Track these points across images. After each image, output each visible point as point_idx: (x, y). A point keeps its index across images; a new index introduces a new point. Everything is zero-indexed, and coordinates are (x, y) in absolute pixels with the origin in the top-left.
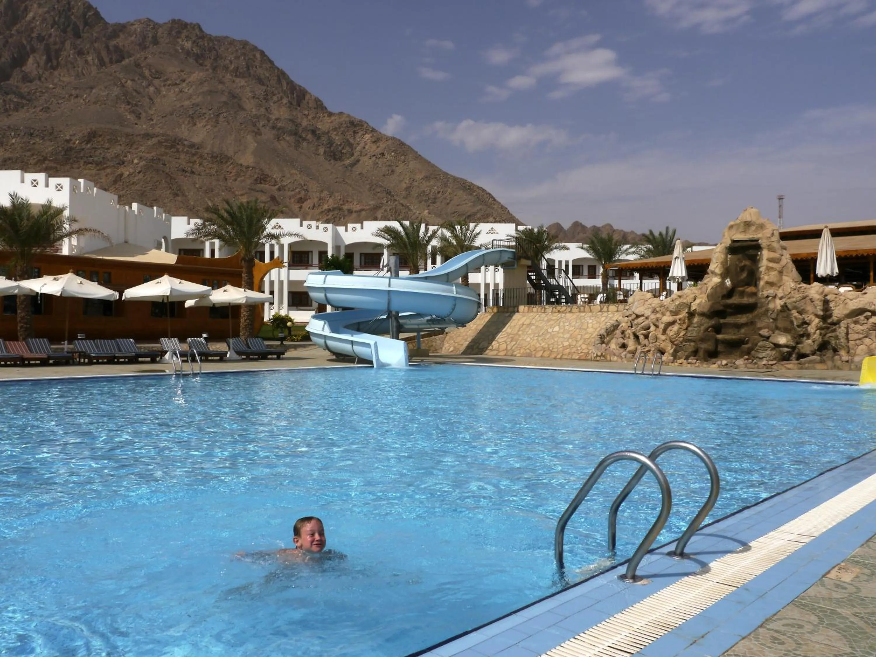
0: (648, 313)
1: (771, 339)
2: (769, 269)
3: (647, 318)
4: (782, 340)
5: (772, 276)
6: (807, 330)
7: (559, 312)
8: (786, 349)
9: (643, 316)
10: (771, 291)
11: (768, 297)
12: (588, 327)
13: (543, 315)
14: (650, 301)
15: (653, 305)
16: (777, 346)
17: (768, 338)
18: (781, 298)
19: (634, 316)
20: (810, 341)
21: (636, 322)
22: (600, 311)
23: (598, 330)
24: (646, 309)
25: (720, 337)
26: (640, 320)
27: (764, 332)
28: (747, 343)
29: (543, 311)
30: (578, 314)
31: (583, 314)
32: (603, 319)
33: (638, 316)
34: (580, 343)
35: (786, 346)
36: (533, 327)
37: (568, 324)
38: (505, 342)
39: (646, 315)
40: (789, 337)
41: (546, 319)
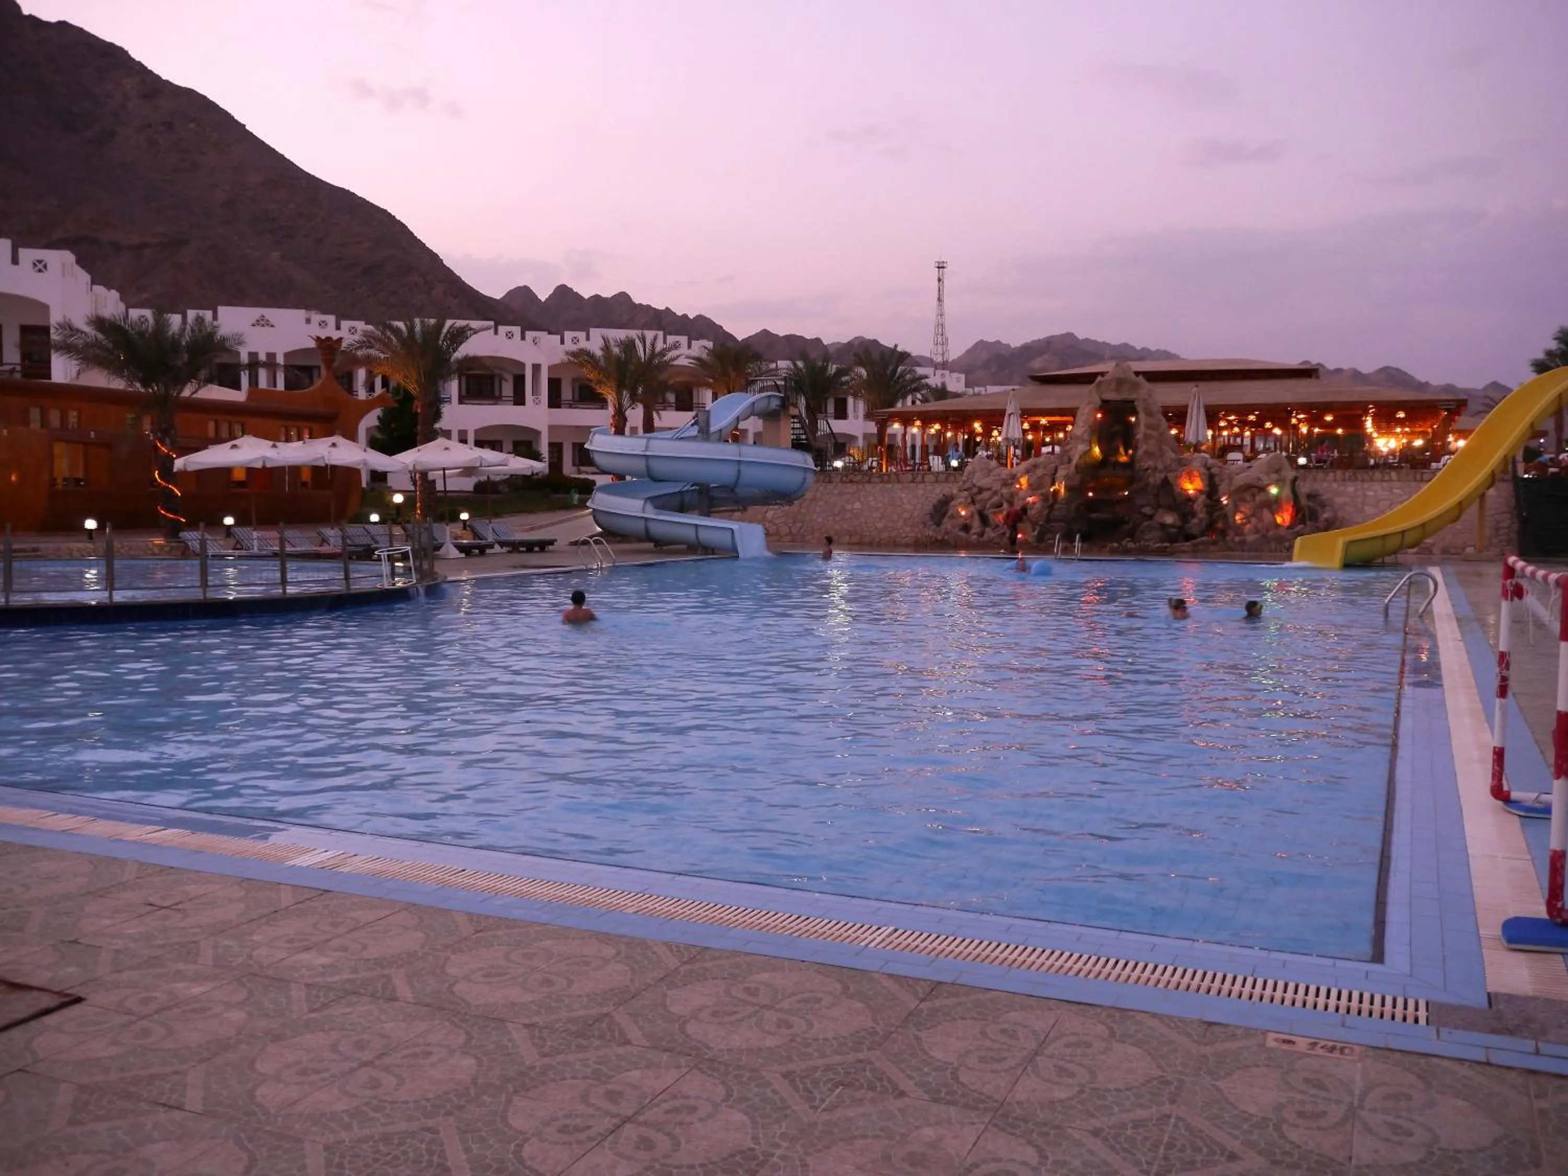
0: (997, 486)
1: (1155, 518)
2: (1147, 437)
3: (995, 493)
4: (1169, 519)
5: (1152, 445)
6: (1192, 508)
7: (851, 481)
8: (1174, 530)
9: (989, 489)
10: (1150, 463)
11: (1147, 469)
12: (903, 503)
13: (830, 486)
14: (996, 472)
15: (1003, 476)
16: (1163, 526)
17: (1151, 517)
18: (1160, 472)
19: (975, 490)
20: (1195, 521)
21: (978, 498)
22: (913, 482)
23: (919, 506)
24: (994, 481)
25: (1094, 515)
26: (986, 495)
27: (1147, 510)
28: (1127, 522)
29: (827, 480)
30: (881, 485)
31: (889, 486)
32: (921, 492)
33: (981, 490)
34: (901, 523)
35: (1173, 526)
36: (821, 503)
37: (871, 499)
38: (786, 524)
39: (994, 489)
40: (1176, 516)
41: (836, 492)
